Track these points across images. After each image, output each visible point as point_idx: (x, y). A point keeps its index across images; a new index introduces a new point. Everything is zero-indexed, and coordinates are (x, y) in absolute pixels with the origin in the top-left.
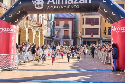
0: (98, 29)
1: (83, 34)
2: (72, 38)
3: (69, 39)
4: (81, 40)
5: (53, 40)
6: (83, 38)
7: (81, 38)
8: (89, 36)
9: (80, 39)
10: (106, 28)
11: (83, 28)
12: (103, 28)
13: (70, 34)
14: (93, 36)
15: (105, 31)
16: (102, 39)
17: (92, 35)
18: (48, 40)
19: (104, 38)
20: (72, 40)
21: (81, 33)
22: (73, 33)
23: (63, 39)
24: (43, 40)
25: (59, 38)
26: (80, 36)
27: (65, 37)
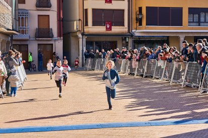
0: (123, 10)
1: (87, 25)
2: (59, 35)
3: (52, 36)
4: (81, 40)
6: (86, 35)
7: (83, 34)
8: (101, 29)
9: (80, 36)
10: (140, 9)
11: (85, 8)
12: (135, 10)
13: (54, 25)
14: (110, 29)
15: (140, 17)
16: (132, 36)
17: (108, 26)
19: (137, 34)
20: (58, 40)
21: (80, 22)
22: (62, 22)
23: (36, 37)
25: (24, 34)
26: (79, 29)
27: (41, 33)
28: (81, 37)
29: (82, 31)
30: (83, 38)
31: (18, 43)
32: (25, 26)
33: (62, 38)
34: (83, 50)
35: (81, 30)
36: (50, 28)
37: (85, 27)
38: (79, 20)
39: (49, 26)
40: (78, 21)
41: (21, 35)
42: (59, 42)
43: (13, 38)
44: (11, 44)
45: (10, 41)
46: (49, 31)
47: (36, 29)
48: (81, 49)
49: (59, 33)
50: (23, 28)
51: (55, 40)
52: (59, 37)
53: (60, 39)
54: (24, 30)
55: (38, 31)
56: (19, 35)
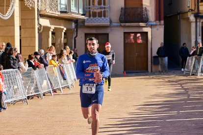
2: (158, 18)
3: (146, 20)
4: (193, 25)
5: (77, 27)
6: (202, 17)
7: (197, 16)
9: (192, 18)
18: (55, 28)
20: (156, 25)
23: (121, 22)
24: (34, 28)
25: (103, 17)
26: (190, 8)
27: (129, 15)
28: (195, 20)
29: (196, 11)
30: (196, 22)
31: (94, 31)
32: (104, 4)
33: (162, 22)
35: (193, 8)
36: (144, 7)
37: (200, 4)
39: (142, 5)
41: (97, 20)
42: (158, 30)
43: (86, 24)
44: (76, 34)
45: (74, 30)
46: (142, 12)
47: (122, 8)
48: (193, 41)
49: (158, 15)
50: (101, 8)
51: (151, 26)
52: (158, 22)
53: (160, 25)
54: (103, 10)
55: (125, 13)
56: (94, 20)
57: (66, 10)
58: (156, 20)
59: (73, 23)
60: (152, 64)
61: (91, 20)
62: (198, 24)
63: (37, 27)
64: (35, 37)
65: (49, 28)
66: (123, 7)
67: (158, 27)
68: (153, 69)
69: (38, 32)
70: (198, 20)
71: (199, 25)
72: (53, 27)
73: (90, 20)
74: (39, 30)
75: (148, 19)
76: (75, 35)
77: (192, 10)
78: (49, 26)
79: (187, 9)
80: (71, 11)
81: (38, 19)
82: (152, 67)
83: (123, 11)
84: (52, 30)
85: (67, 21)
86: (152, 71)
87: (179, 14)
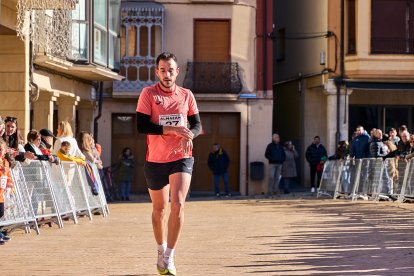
1: (352, 51)
2: (262, 84)
3: (238, 89)
4: (332, 101)
5: (100, 99)
6: (350, 85)
7: (340, 82)
9: (330, 86)
13: (242, 49)
18: (61, 98)
20: (258, 99)
21: (333, 41)
22: (270, 43)
24: (23, 91)
25: (149, 81)
26: (326, 66)
27: (203, 77)
28: (335, 91)
29: (338, 72)
30: (338, 94)
32: (153, 54)
33: (270, 93)
34: (338, 134)
35: (332, 67)
36: (233, 61)
37: (346, 58)
38: (329, 34)
39: (229, 57)
40: (326, 40)
41: (138, 85)
42: (260, 108)
43: (114, 94)
44: (97, 112)
45: (94, 102)
46: (229, 71)
47: (188, 63)
48: (332, 132)
49: (261, 78)
50: (146, 62)
51: (248, 101)
52: (261, 92)
53: (265, 99)
54: (149, 66)
55: (195, 72)
56: (131, 86)
57: (84, 59)
58: (257, 89)
59: (93, 90)
60: (247, 179)
61: (126, 85)
62: (342, 98)
63: (28, 88)
64: (24, 110)
65: (50, 95)
66: (191, 60)
67: (261, 103)
68: (251, 189)
69: (30, 101)
70: (342, 91)
71: (345, 100)
72: (57, 93)
73: (122, 85)
74: (32, 95)
75: (241, 86)
76: (97, 115)
77: (330, 70)
78: (50, 89)
79: (320, 69)
80: (95, 60)
81: (30, 73)
82: (247, 184)
83: (191, 69)
84: (54, 99)
85: (81, 84)
86: (247, 194)
87: (300, 79)
